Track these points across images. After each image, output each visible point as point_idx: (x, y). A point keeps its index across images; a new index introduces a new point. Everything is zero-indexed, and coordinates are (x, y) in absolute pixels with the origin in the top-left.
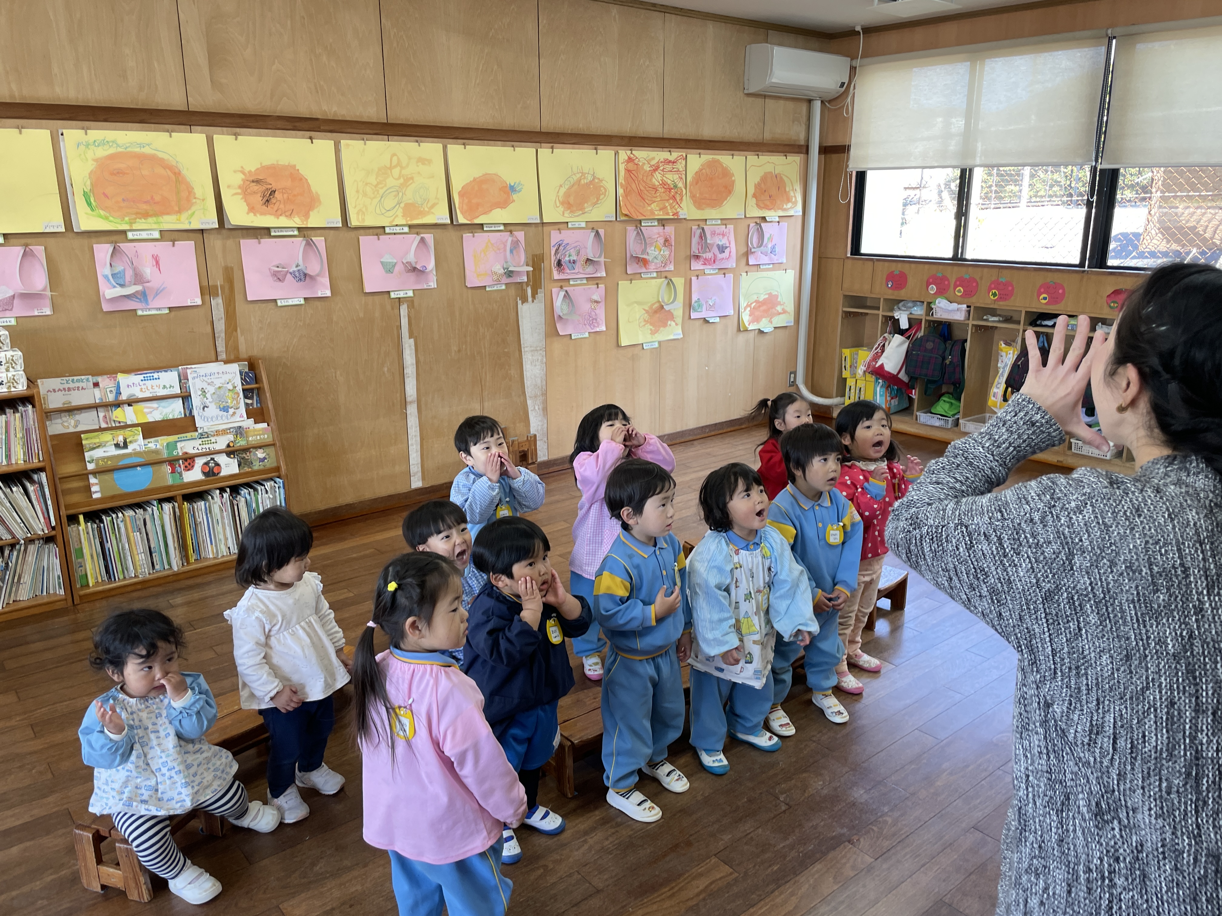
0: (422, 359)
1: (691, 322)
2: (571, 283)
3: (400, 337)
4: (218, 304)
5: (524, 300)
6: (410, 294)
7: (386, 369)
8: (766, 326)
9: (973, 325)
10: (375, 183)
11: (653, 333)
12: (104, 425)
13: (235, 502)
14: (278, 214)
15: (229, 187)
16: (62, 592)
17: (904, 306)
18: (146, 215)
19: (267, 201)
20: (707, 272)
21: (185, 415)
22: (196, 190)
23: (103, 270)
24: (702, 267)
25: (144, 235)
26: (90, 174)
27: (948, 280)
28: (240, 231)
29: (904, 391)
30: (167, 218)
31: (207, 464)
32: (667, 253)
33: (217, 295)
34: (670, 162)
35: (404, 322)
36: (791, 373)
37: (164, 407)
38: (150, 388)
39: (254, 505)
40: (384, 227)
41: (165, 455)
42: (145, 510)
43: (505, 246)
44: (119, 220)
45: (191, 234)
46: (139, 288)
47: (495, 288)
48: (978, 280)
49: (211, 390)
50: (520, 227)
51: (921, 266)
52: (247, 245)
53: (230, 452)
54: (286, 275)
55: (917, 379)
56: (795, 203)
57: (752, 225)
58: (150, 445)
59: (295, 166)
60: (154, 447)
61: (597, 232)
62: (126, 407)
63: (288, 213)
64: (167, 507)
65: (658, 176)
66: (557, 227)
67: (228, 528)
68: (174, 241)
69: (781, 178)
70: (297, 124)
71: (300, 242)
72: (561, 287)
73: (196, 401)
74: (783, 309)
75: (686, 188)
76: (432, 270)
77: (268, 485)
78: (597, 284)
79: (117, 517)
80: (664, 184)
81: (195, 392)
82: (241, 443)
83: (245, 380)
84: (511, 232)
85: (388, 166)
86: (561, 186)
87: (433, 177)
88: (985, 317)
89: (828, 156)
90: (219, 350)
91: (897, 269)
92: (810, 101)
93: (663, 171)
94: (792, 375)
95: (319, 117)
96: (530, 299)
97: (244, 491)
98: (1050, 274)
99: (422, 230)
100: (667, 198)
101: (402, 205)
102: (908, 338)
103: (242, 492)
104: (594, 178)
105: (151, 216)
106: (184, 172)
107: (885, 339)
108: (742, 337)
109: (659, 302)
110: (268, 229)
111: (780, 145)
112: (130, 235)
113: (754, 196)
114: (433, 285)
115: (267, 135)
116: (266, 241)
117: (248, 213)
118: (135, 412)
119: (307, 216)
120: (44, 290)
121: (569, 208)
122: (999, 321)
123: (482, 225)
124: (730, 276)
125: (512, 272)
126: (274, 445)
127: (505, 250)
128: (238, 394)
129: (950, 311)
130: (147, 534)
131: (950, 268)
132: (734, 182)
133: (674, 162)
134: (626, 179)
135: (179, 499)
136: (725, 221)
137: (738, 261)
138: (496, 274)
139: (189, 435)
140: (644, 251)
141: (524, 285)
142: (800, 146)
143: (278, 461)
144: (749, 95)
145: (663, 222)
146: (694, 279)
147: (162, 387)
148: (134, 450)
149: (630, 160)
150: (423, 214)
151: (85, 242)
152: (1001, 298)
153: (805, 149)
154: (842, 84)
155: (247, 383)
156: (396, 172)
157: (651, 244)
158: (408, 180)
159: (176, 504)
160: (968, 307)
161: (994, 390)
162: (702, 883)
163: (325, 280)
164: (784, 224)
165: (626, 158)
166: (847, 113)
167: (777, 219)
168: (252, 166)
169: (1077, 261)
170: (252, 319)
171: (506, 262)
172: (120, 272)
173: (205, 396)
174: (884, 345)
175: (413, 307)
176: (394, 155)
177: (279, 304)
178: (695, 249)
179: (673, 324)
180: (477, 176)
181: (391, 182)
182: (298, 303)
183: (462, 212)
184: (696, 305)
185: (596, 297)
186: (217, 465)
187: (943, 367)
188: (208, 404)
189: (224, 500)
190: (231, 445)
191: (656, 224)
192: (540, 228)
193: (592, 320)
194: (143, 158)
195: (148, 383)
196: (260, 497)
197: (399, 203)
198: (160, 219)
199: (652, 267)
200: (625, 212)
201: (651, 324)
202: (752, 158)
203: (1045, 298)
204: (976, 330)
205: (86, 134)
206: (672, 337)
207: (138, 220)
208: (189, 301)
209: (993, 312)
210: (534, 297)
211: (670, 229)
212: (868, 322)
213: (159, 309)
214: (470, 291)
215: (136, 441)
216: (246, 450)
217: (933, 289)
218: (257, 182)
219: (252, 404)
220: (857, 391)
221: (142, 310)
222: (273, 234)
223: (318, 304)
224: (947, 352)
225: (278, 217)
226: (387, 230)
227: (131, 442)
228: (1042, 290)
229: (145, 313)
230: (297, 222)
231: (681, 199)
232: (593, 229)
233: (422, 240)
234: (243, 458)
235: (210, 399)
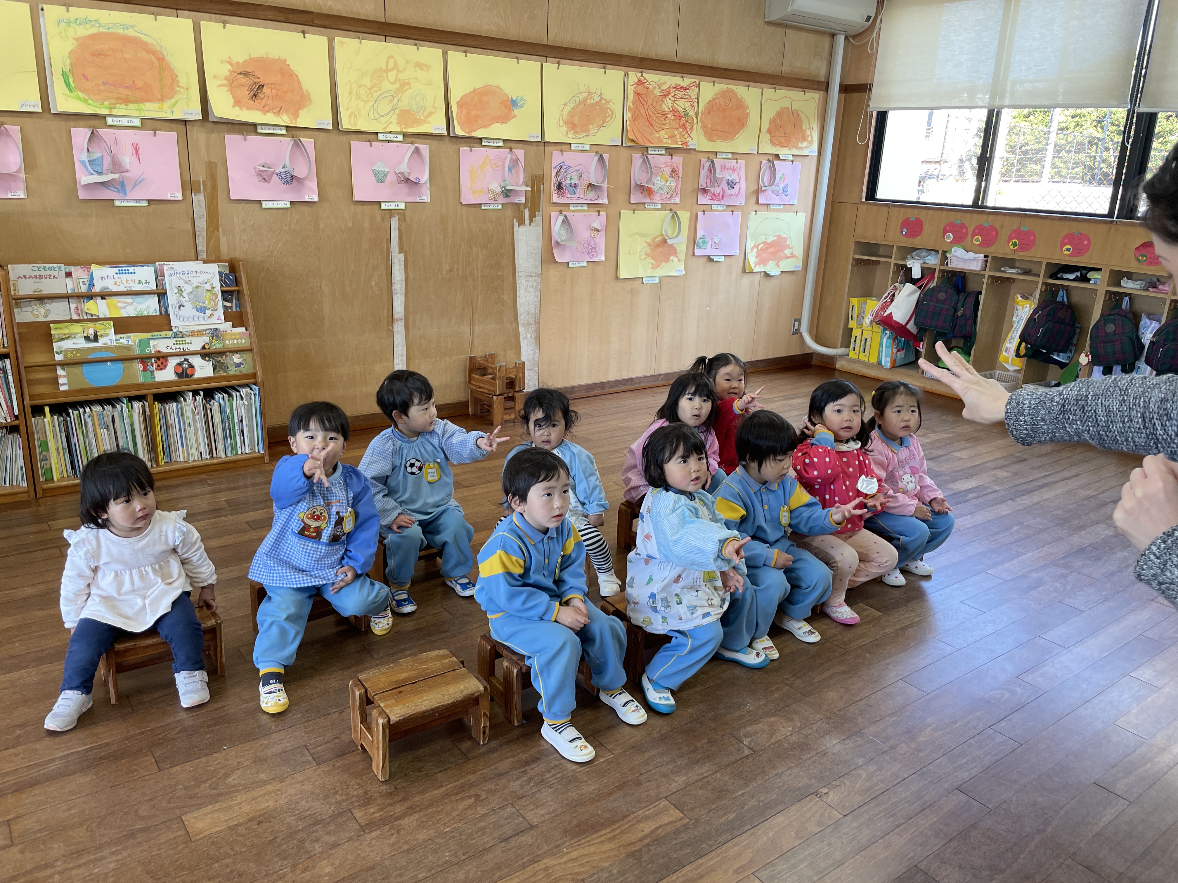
0: (411, 276)
1: (695, 259)
2: (571, 208)
3: (389, 251)
4: (199, 200)
5: (521, 223)
6: (402, 206)
7: (373, 283)
8: (772, 268)
9: (989, 276)
10: (369, 85)
11: (654, 267)
12: (75, 317)
13: (208, 406)
14: (265, 110)
15: (215, 77)
16: (25, 484)
17: (917, 255)
18: (127, 101)
19: (255, 95)
20: (714, 207)
21: (161, 313)
22: (179, 79)
23: (80, 156)
24: (709, 202)
25: (124, 122)
26: (70, 53)
27: (966, 228)
28: (225, 126)
29: (911, 343)
30: (148, 106)
31: (180, 364)
32: (673, 184)
33: (199, 191)
34: (682, 88)
35: (395, 235)
36: (795, 321)
37: (138, 303)
38: (124, 282)
39: (228, 411)
40: (377, 133)
41: (137, 352)
42: (114, 407)
43: (504, 163)
44: (98, 104)
45: (173, 125)
46: (116, 176)
47: (491, 207)
48: (998, 229)
49: (187, 289)
50: (521, 145)
51: (939, 212)
52: (232, 140)
53: (205, 354)
54: (272, 176)
55: (926, 330)
56: (811, 143)
57: (764, 162)
58: (121, 341)
59: (285, 61)
60: (126, 343)
61: (601, 156)
62: (99, 300)
63: (276, 110)
64: (137, 405)
65: (668, 102)
66: (560, 148)
67: (200, 433)
68: (155, 130)
69: (798, 115)
70: (290, 16)
71: (288, 142)
72: (561, 212)
73: (172, 299)
74: (791, 253)
75: (697, 118)
76: (425, 183)
77: (244, 391)
78: (599, 211)
79: (85, 412)
80: (674, 111)
81: (172, 290)
82: (217, 346)
83: (225, 282)
84: (511, 149)
85: (384, 68)
86: (566, 104)
87: (431, 84)
88: (1002, 269)
89: (849, 95)
90: (199, 249)
91: (912, 215)
92: (833, 35)
93: (674, 97)
94: (797, 323)
95: (313, 10)
96: (527, 222)
97: (218, 396)
98: (1075, 224)
99: (417, 140)
100: (677, 126)
101: (397, 111)
102: (920, 288)
103: (216, 397)
104: (602, 98)
105: (132, 102)
106: (168, 58)
107: (896, 288)
108: (746, 280)
109: (662, 235)
110: (254, 125)
111: (799, 79)
112: (110, 121)
113: (769, 131)
114: (426, 198)
115: (258, 26)
116: (252, 138)
117: (233, 107)
118: (109, 306)
119: (296, 115)
120: (19, 171)
121: (573, 129)
122: (1017, 273)
123: (480, 139)
124: (738, 214)
125: (509, 191)
126: (251, 350)
127: (503, 168)
128: (216, 295)
129: (965, 261)
130: (115, 432)
131: (968, 215)
132: (748, 114)
133: (686, 89)
134: (634, 102)
135: (150, 398)
136: (736, 155)
137: (747, 198)
138: (492, 191)
139: (163, 334)
140: (649, 180)
141: (522, 207)
142: (819, 83)
143: (255, 368)
144: (769, 23)
145: (671, 151)
146: (700, 214)
147: (137, 281)
148: (105, 344)
149: (640, 82)
150: (418, 122)
151: (63, 124)
152: (1021, 249)
153: (825, 86)
154: (869, 18)
155: (227, 285)
156: (392, 76)
157: (657, 174)
158: (405, 85)
159: (147, 404)
160: (985, 256)
161: (1007, 345)
162: (647, 827)
163: (313, 185)
164: (798, 163)
165: (636, 80)
166: (872, 49)
167: (791, 158)
168: (240, 58)
169: (1106, 212)
170: (235, 219)
171: (504, 181)
172: (97, 159)
173: (181, 295)
174: (894, 294)
175: (405, 221)
176: (391, 57)
177: (264, 206)
178: (703, 183)
179: (676, 259)
180: (478, 87)
181: (386, 85)
182: (284, 206)
183: (459, 124)
184: (700, 241)
185: (596, 225)
186: (191, 366)
187: (955, 318)
188: (184, 303)
189: (197, 403)
190: (207, 347)
191: (664, 152)
192: (542, 148)
193: (592, 249)
194: (126, 40)
195: (124, 277)
196: (234, 403)
197: (394, 109)
198: (142, 106)
199: (657, 198)
200: (632, 137)
201: (652, 258)
202: (769, 91)
203: (1068, 250)
204: (992, 282)
205: (68, 11)
206: (673, 273)
207: (118, 105)
208: (169, 194)
209: (1010, 262)
210: (531, 220)
211: (678, 159)
212: (879, 271)
213: (137, 201)
214: (464, 208)
215: (107, 335)
216: (222, 353)
217: (949, 237)
218: (245, 74)
219: (231, 307)
220: (863, 342)
221: (120, 200)
222: (259, 131)
223: (304, 208)
224: (960, 303)
225: (265, 113)
226: (381, 137)
227: (101, 336)
228: (1066, 241)
229: (123, 204)
230: (285, 120)
231: (692, 129)
232: (597, 152)
233: (417, 150)
234: (219, 362)
235: (187, 298)
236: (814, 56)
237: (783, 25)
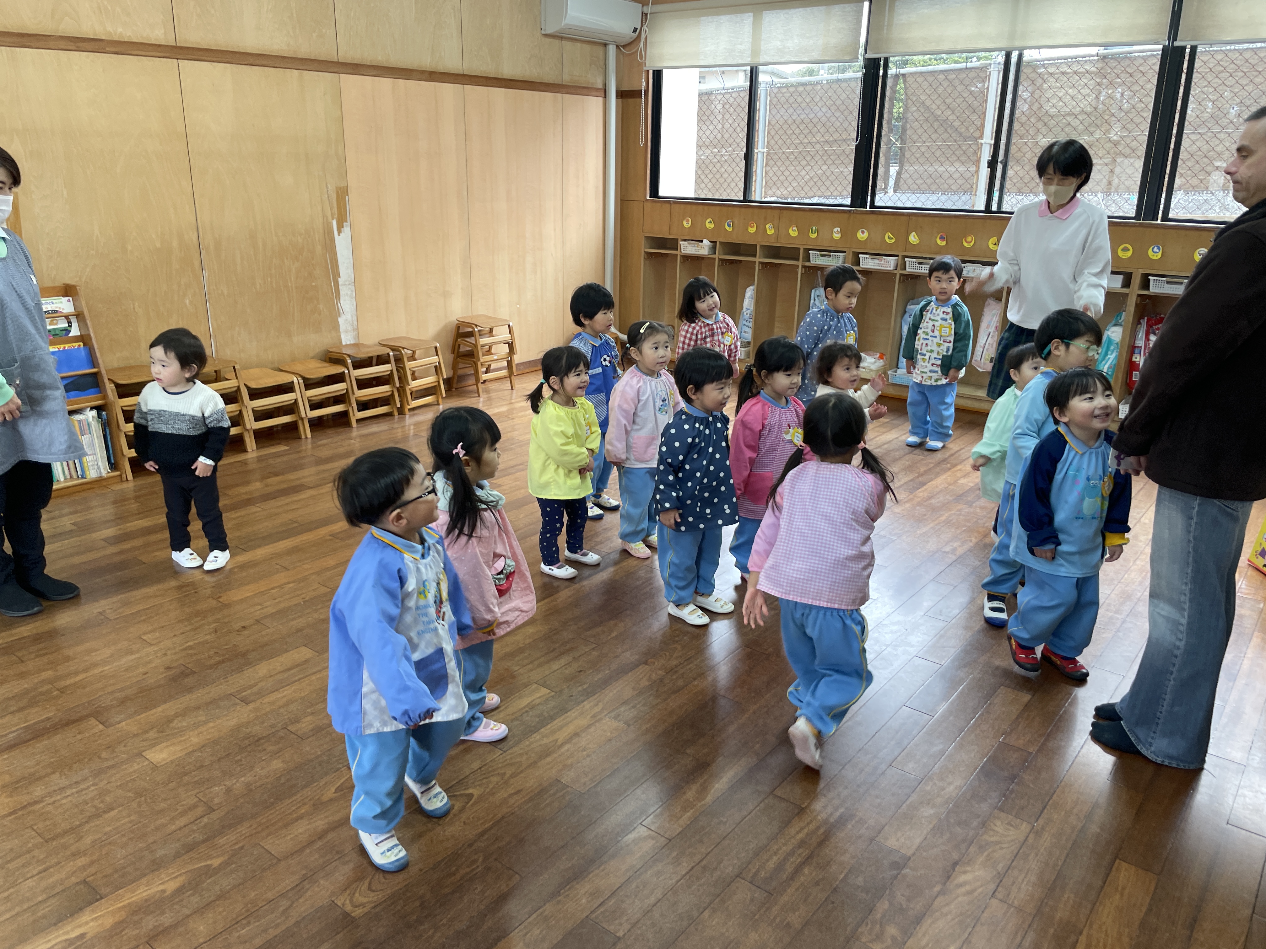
51: (713, 208)
70: (82, 45)
89: (625, 100)
92: (605, 45)
95: (104, 38)
96: (335, 233)
111: (578, 87)
131: (737, 209)
141: (329, 218)
142: (597, 89)
144: (546, 35)
153: (603, 92)
154: (635, 30)
166: (641, 58)
169: (848, 203)
210: (339, 232)
212: (670, 262)
236: (590, 65)
237: (558, 37)
